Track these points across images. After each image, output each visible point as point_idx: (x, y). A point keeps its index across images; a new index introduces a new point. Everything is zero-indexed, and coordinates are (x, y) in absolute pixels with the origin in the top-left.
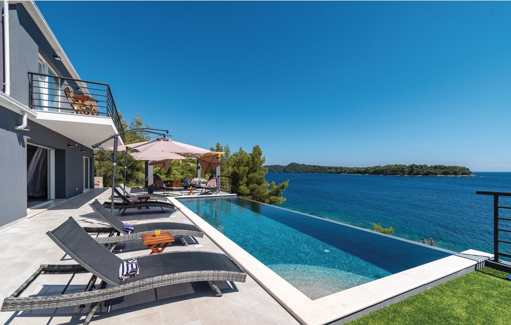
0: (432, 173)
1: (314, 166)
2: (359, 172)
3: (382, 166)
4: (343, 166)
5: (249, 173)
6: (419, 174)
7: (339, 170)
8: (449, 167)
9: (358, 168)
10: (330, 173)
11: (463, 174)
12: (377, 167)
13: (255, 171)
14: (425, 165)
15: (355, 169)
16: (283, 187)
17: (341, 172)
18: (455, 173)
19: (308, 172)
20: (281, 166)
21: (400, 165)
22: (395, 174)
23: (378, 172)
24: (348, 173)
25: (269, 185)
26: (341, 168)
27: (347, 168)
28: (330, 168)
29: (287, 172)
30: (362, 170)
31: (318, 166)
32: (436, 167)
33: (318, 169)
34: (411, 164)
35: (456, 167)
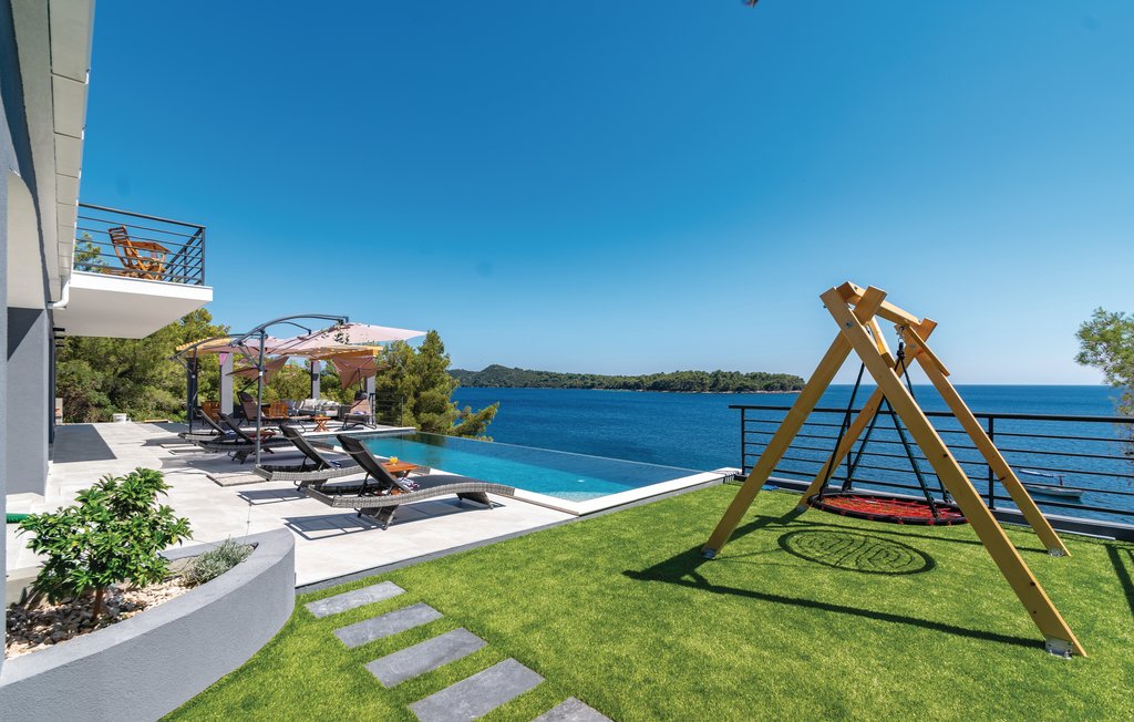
0: (747, 387)
1: (540, 373)
2: (626, 386)
3: (666, 373)
4: (597, 373)
5: (419, 389)
6: (727, 389)
7: (590, 382)
8: (775, 377)
9: (625, 378)
10: (571, 387)
11: (794, 389)
12: (659, 375)
13: (433, 385)
14: (738, 373)
15: (620, 381)
16: (487, 416)
17: (593, 386)
18: (783, 387)
19: (526, 385)
20: (469, 373)
21: (697, 373)
22: (689, 389)
23: (659, 385)
24: (607, 388)
25: (458, 412)
26: (593, 377)
27: (604, 378)
28: (571, 377)
29: (481, 386)
30: (632, 381)
31: (547, 374)
32: (754, 377)
33: (546, 380)
34: (715, 370)
35: (784, 376)
